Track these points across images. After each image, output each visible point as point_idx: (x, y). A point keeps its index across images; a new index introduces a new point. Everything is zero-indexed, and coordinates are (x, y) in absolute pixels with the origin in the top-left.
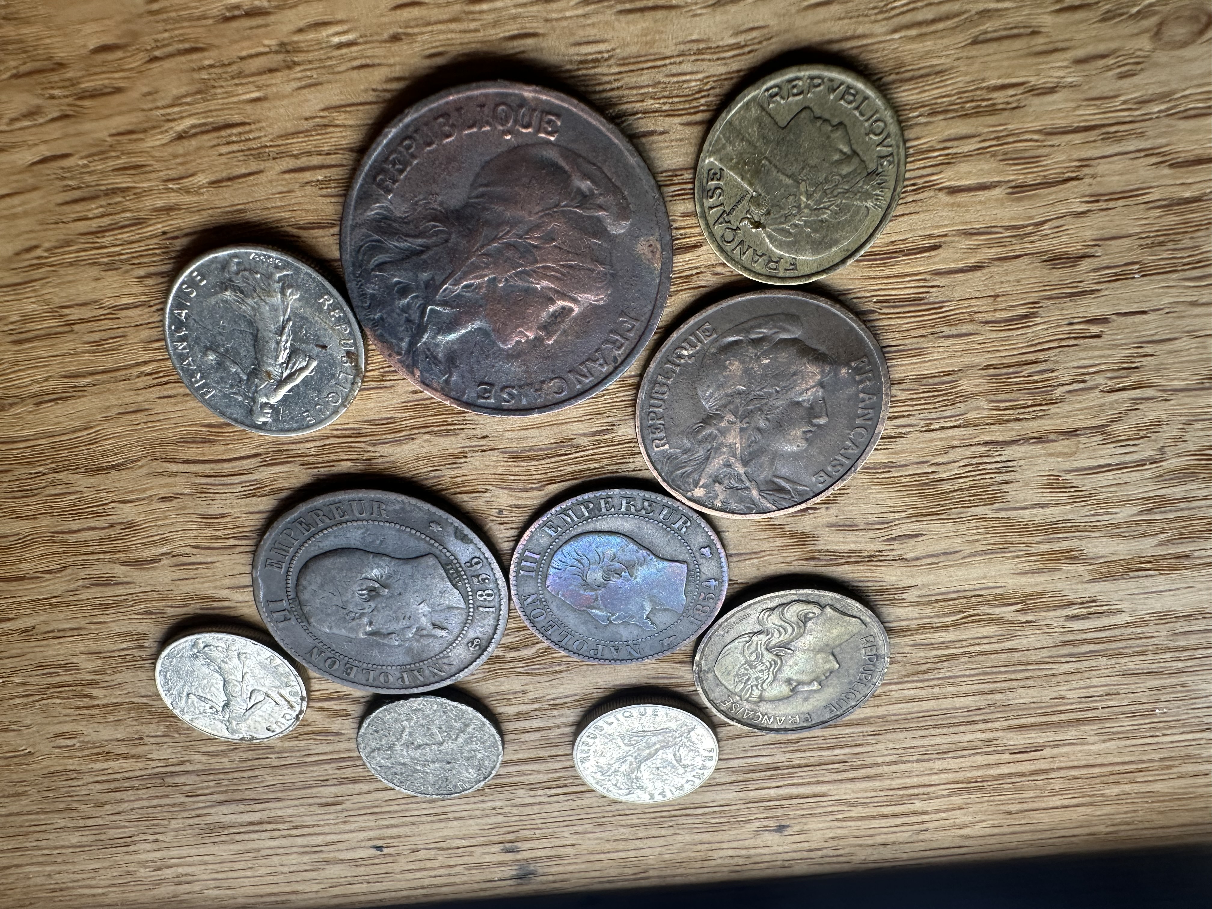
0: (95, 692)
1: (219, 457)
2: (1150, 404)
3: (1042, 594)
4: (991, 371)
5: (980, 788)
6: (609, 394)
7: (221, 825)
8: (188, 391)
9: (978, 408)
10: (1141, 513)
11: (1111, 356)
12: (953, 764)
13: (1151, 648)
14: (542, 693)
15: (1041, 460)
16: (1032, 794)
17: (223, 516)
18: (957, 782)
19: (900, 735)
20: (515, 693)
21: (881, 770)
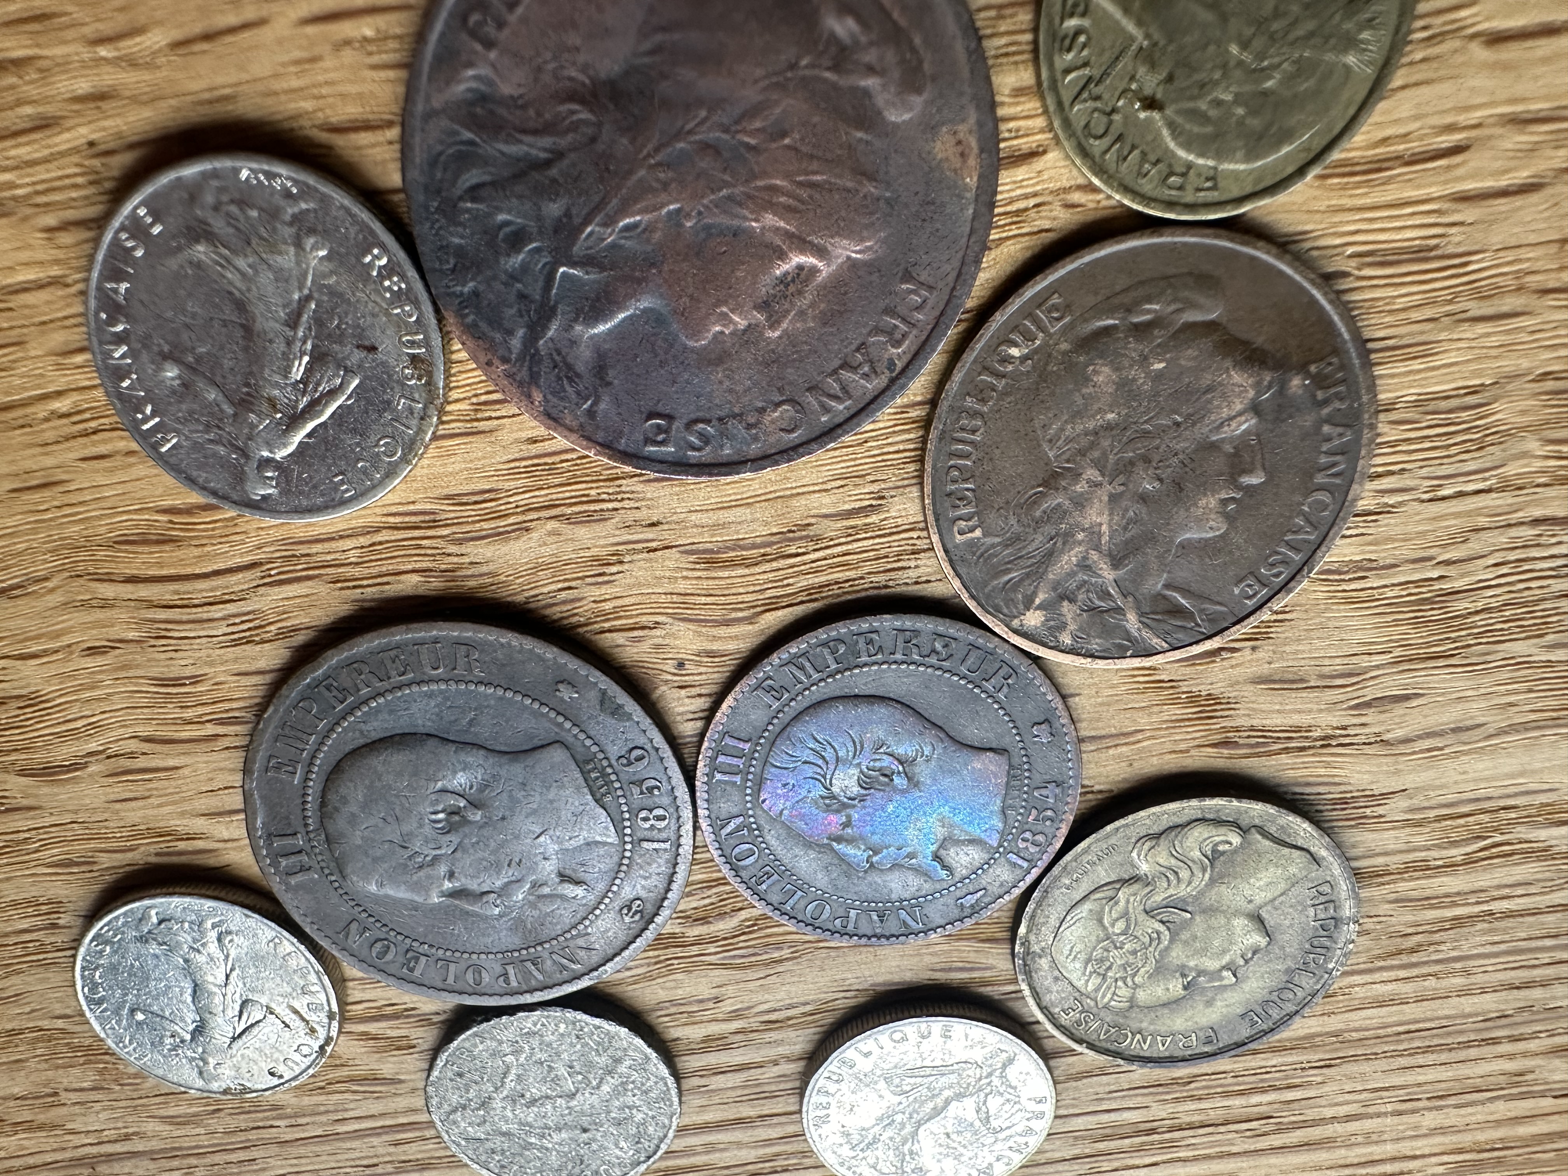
1: (189, 571)
4: (1550, 385)
5: (1498, 1161)
6: (875, 439)
8: (134, 446)
9: (1525, 455)
12: (1452, 1117)
14: (747, 1000)
17: (196, 680)
18: (1461, 1151)
19: (1366, 1067)
20: (701, 1001)
21: (1329, 1131)
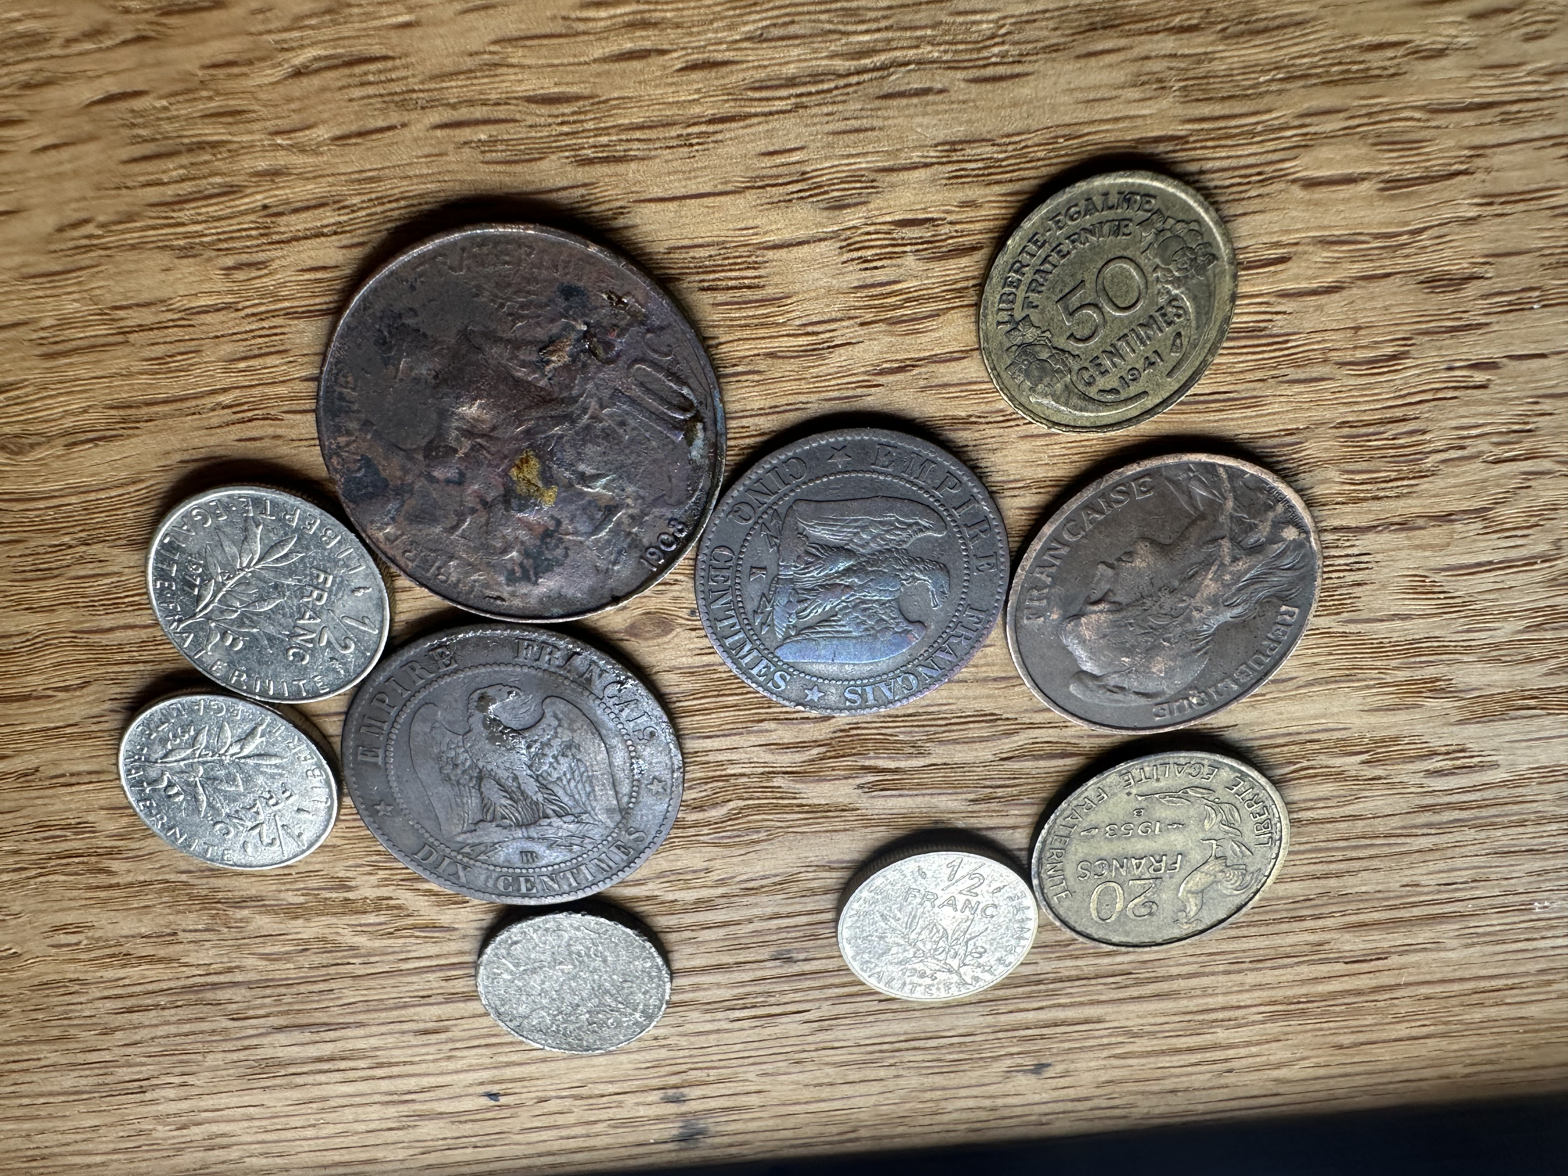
0: (115, 865)
2: (1546, 480)
3: (1395, 739)
4: (1346, 431)
5: (1303, 1012)
7: (276, 1061)
9: (1327, 481)
10: (1527, 630)
11: (1499, 414)
12: (1268, 977)
13: (1532, 817)
14: (730, 872)
15: (1403, 554)
16: (1369, 1020)
18: (1274, 1003)
20: (695, 871)
21: (1175, 985)
